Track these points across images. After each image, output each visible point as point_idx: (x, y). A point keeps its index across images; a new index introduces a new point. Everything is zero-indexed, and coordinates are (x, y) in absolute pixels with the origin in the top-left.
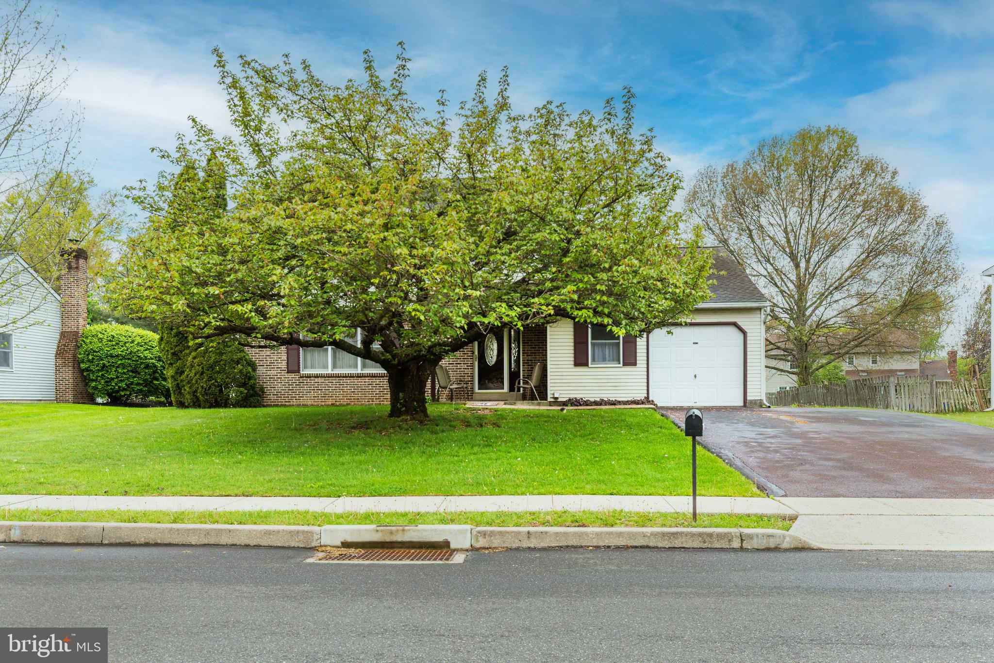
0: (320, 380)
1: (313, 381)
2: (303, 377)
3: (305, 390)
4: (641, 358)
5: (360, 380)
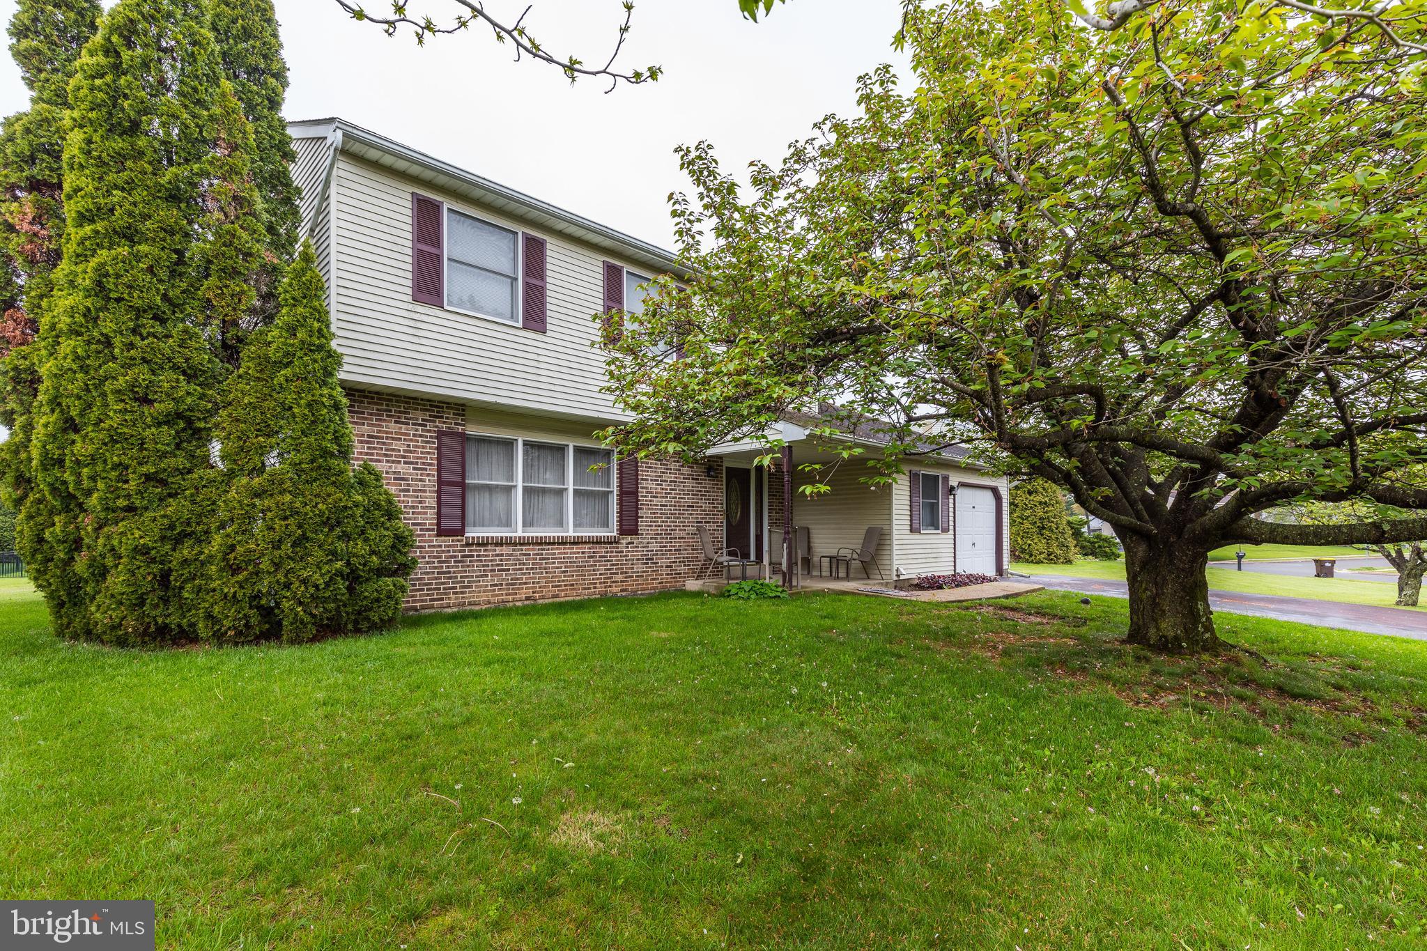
0: (505, 550)
1: (491, 551)
2: (472, 544)
3: (474, 571)
4: (951, 523)
5: (575, 549)
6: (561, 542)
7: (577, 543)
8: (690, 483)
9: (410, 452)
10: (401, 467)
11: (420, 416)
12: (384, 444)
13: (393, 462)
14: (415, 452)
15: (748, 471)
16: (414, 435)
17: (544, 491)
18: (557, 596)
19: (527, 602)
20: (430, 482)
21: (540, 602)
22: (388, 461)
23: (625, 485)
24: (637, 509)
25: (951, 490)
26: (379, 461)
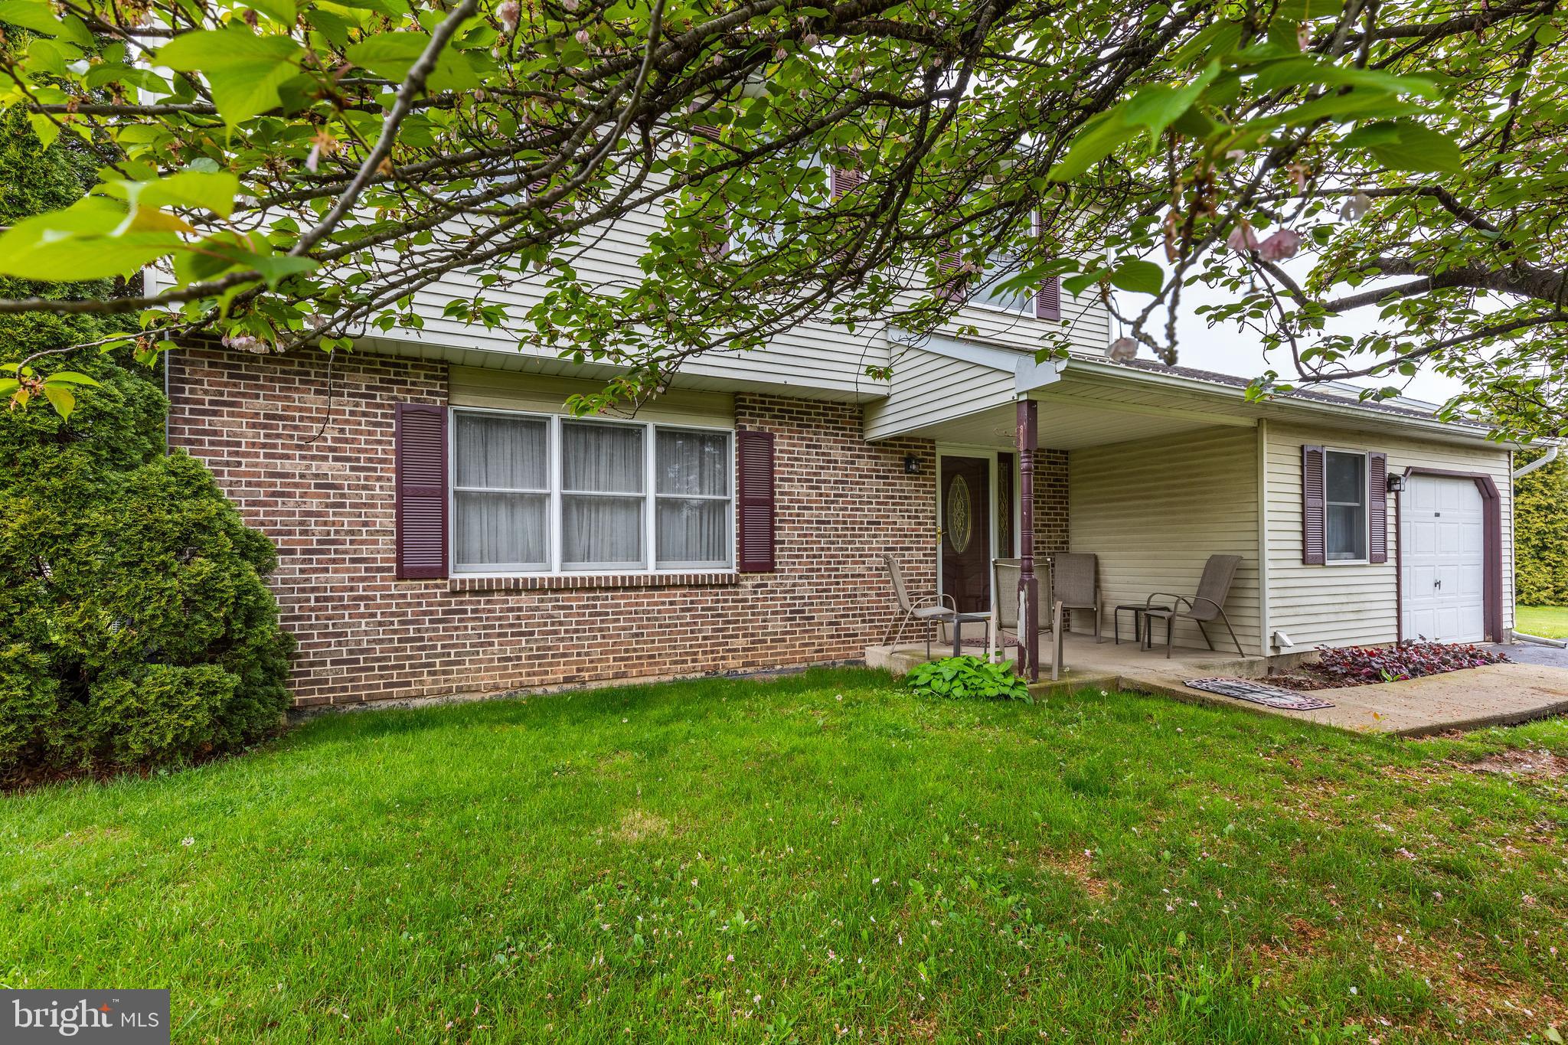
0: (525, 600)
1: (499, 603)
2: (462, 592)
3: (466, 637)
4: (1391, 545)
5: (657, 596)
6: (631, 586)
7: (660, 588)
8: (873, 484)
9: (346, 441)
10: (329, 467)
11: (363, 381)
12: (296, 428)
13: (313, 458)
14: (353, 441)
15: (985, 463)
16: (352, 413)
17: (599, 503)
18: (624, 675)
19: (568, 686)
20: (384, 489)
21: (593, 686)
22: (303, 457)
23: (748, 489)
24: (773, 528)
25: (1391, 483)
26: (287, 457)
